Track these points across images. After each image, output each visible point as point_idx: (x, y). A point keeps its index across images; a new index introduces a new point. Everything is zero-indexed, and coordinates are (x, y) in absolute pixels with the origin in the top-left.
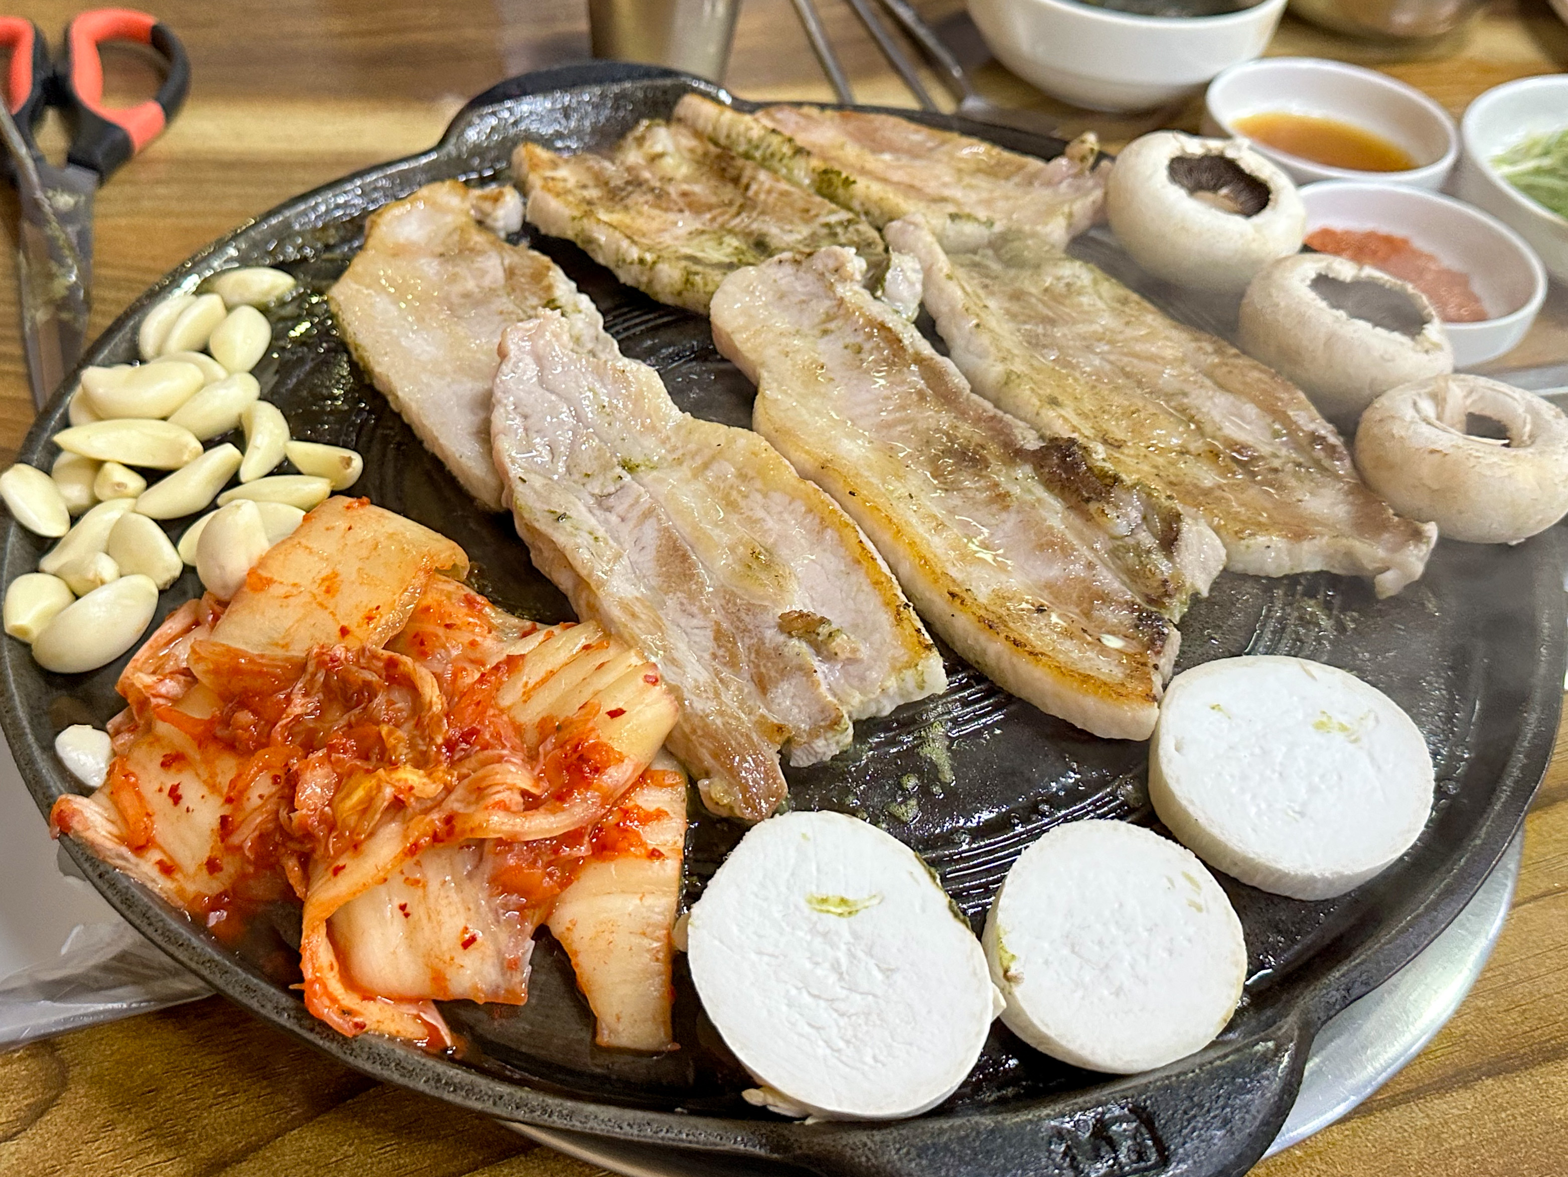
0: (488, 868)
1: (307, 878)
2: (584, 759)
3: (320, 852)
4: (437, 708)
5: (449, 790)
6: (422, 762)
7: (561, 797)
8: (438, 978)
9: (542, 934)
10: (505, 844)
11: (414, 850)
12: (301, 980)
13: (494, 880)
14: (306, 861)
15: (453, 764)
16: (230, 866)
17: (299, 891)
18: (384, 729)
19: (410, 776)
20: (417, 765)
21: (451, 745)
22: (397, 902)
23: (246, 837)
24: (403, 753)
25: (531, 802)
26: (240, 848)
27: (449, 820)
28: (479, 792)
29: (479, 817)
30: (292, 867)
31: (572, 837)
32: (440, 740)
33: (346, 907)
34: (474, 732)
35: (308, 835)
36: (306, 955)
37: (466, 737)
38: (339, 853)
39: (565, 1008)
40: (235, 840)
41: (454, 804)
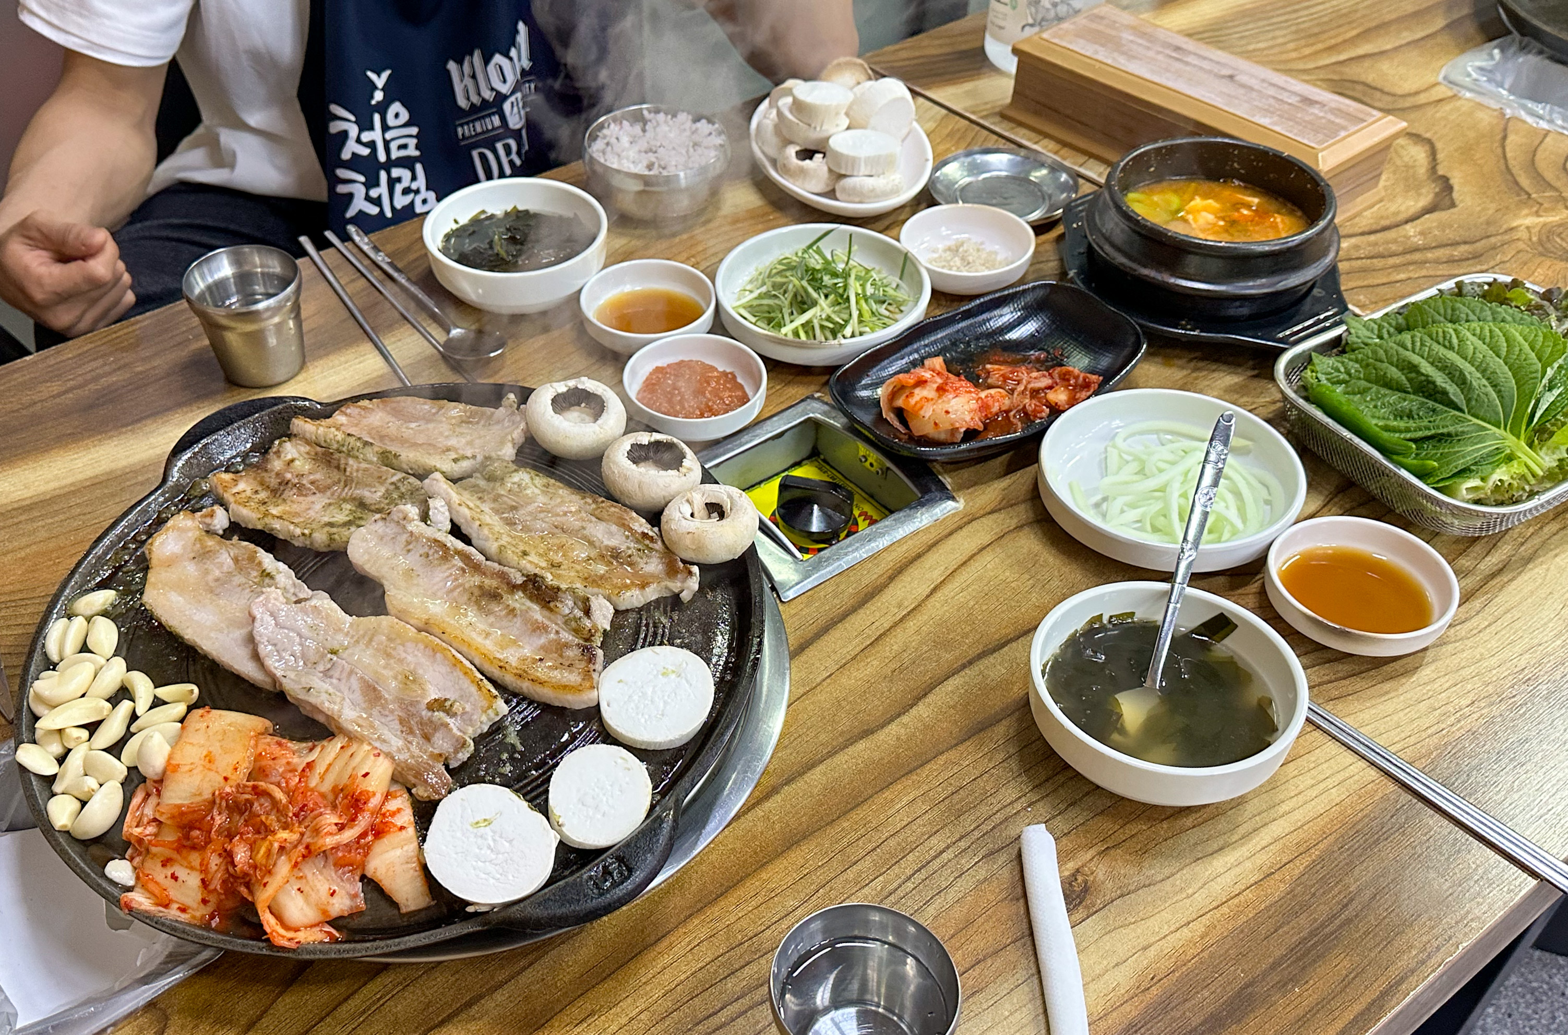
0: (331, 860)
1: (251, 892)
2: (357, 800)
3: (254, 879)
4: (284, 801)
5: (302, 834)
6: (286, 826)
7: (353, 819)
8: (324, 912)
9: (363, 878)
10: (335, 848)
11: (296, 865)
12: (266, 933)
13: (335, 865)
14: (248, 885)
15: (300, 823)
16: (213, 899)
17: (250, 899)
18: (263, 818)
19: (283, 835)
20: (284, 829)
21: (296, 815)
22: (296, 888)
23: (216, 884)
24: (276, 826)
25: (341, 827)
26: (215, 889)
27: (307, 847)
28: (317, 831)
29: (321, 842)
30: (243, 890)
31: (364, 835)
32: (291, 814)
33: (274, 899)
34: (305, 805)
35: (246, 874)
36: (265, 924)
37: (302, 809)
38: (263, 877)
39: (383, 904)
40: (212, 887)
41: (307, 839)
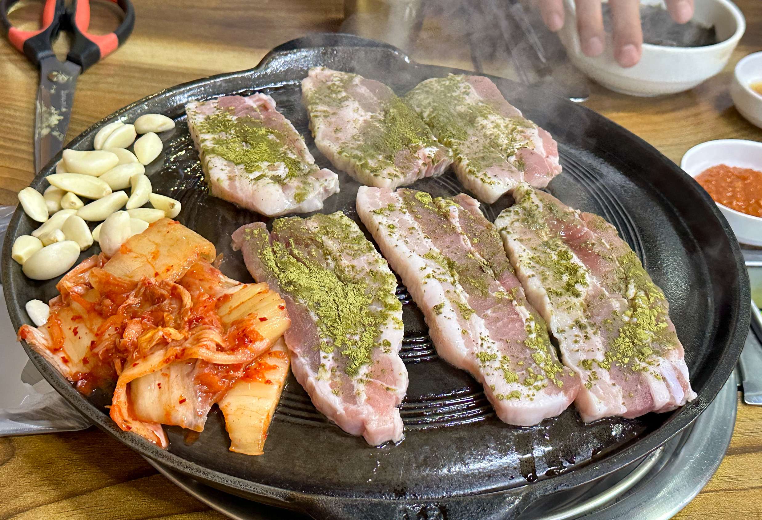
0: (196, 372)
1: (123, 368)
2: (245, 336)
3: (130, 357)
4: (188, 306)
5: (186, 339)
6: (178, 327)
7: (233, 350)
8: (168, 414)
9: (215, 406)
10: (206, 363)
11: (167, 361)
12: (111, 404)
13: (197, 378)
14: (124, 362)
15: (190, 329)
16: (92, 362)
17: (118, 372)
18: (165, 314)
19: (172, 331)
20: (176, 328)
21: (190, 322)
22: (157, 382)
23: (100, 350)
24: (172, 323)
25: (220, 348)
26: (97, 354)
27: (183, 350)
28: (198, 340)
29: (195, 349)
30: (118, 363)
31: (236, 367)
32: (186, 319)
33: (137, 380)
34: (202, 318)
35: (126, 350)
36: (116, 395)
37: (197, 320)
38: (138, 358)
40: (96, 350)
41: (187, 344)
